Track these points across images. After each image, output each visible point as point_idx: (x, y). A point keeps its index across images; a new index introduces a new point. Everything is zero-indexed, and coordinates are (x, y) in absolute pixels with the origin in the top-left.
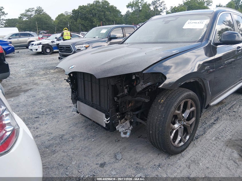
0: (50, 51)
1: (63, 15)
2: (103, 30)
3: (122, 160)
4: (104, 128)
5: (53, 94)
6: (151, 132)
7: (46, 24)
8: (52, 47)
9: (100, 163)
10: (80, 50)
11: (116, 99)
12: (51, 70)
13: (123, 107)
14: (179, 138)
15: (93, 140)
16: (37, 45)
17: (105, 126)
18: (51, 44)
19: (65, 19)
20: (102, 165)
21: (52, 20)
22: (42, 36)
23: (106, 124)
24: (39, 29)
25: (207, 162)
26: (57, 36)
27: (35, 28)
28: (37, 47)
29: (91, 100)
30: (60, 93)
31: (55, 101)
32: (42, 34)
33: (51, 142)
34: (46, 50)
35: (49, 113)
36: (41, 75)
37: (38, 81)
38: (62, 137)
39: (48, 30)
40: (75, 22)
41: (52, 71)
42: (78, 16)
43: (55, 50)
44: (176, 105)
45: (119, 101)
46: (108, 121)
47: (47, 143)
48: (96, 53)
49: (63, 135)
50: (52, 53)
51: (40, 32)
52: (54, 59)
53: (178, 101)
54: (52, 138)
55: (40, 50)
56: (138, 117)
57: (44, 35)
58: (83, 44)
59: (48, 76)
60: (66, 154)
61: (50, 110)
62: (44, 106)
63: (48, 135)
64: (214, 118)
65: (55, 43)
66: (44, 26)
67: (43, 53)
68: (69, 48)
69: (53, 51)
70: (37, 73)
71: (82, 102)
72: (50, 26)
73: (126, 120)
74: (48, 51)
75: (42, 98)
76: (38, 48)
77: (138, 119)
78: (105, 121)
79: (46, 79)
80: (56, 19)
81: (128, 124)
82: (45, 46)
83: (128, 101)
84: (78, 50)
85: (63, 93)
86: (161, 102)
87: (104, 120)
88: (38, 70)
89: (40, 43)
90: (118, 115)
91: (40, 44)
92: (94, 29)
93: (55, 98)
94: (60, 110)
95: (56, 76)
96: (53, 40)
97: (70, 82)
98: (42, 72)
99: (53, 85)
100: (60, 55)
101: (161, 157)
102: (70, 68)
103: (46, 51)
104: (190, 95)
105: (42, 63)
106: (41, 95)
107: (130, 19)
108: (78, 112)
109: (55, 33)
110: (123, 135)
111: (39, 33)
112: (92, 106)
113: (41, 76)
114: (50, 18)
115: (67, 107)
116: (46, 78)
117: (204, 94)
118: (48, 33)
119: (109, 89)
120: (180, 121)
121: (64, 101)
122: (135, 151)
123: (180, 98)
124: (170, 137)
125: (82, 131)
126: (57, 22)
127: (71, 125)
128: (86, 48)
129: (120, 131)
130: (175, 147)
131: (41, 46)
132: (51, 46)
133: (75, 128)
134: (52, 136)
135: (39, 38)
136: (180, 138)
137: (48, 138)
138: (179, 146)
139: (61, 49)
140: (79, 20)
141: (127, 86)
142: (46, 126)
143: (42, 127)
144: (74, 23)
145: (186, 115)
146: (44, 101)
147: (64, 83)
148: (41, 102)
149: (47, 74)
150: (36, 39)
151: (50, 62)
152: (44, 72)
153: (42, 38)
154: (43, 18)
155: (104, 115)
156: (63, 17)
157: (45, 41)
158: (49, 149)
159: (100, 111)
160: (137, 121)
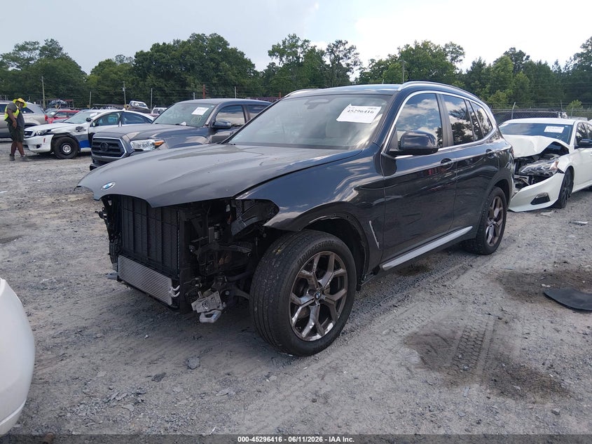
0: (72, 151)
1: (110, 64)
2: (198, 108)
3: (200, 368)
4: (169, 306)
5: (70, 248)
6: (256, 309)
7: (65, 82)
8: (76, 141)
9: (154, 375)
10: (141, 150)
11: (191, 247)
12: (70, 196)
13: (207, 265)
14: (311, 324)
15: (147, 336)
16: (41, 135)
17: (170, 303)
18: (75, 134)
19: (116, 73)
20: (158, 378)
21: (84, 73)
22: (53, 113)
23: (174, 299)
24: (48, 94)
25: (358, 368)
26: (91, 115)
27: (38, 92)
28: (38, 140)
29: (145, 253)
30: (85, 246)
31: (73, 262)
32: (54, 107)
33: (58, 340)
34: (63, 147)
35: (57, 286)
36: (45, 207)
37: (38, 221)
38: (80, 332)
39: (71, 97)
40: (141, 83)
41: (73, 198)
42: (149, 68)
43: (83, 149)
44: (301, 258)
45: (198, 253)
46: (176, 292)
47: (49, 342)
48: (170, 158)
49: (85, 328)
50: (76, 154)
51: (49, 102)
52: (79, 171)
53: (306, 251)
54: (61, 333)
55: (47, 147)
56: (239, 287)
57: (61, 110)
58: (148, 138)
59: (62, 208)
60: (86, 360)
61: (59, 281)
62: (47, 272)
63: (53, 327)
64: (399, 296)
65: (86, 133)
66: (61, 87)
67: (55, 153)
68: (117, 145)
69: (79, 150)
70: (37, 201)
71: (129, 257)
72: (77, 88)
73: (214, 291)
74: (67, 150)
75: (44, 257)
76: (42, 142)
77: (238, 290)
78: (170, 292)
79: (55, 215)
80: (94, 71)
81: (218, 299)
82: (61, 139)
83: (217, 253)
84: (137, 150)
85: (94, 246)
86: (277, 253)
87: (168, 291)
88: (39, 196)
89: (49, 130)
90: (197, 282)
91: (48, 132)
92: (178, 106)
93: (73, 257)
94: (83, 281)
95: (81, 209)
96: (80, 125)
97: (105, 217)
98: (49, 200)
99: (72, 230)
100: (94, 162)
101: (275, 363)
102: (104, 187)
103: (61, 149)
104: (331, 244)
105: (49, 179)
106: (42, 249)
107: (275, 82)
108: (119, 280)
109: (88, 106)
110: (203, 319)
111: (48, 105)
112: (148, 265)
113: (45, 209)
114: (77, 68)
115: (99, 276)
116: (57, 213)
117: (364, 245)
118: (69, 105)
119: (179, 229)
120: (312, 292)
121: (93, 263)
122: (229, 353)
123: (310, 247)
124: (289, 321)
125: (127, 321)
126: (96, 80)
127: (105, 310)
128: (157, 147)
129: (198, 312)
130: (301, 340)
131: (49, 137)
132: (74, 138)
133: (112, 315)
134: (61, 329)
135: (46, 118)
136: (313, 324)
137: (52, 332)
138: (311, 340)
139: (96, 146)
140: (150, 79)
141: (218, 225)
142: (49, 312)
143: (40, 313)
144: (138, 83)
145: (325, 281)
146: (47, 263)
147: (99, 225)
148: (41, 265)
149: (61, 204)
150: (38, 120)
151: (71, 178)
152: (53, 200)
153: (55, 118)
154: (60, 67)
155: (169, 281)
156: (111, 68)
157: (61, 127)
158: (52, 352)
159: (163, 273)
160: (238, 295)
